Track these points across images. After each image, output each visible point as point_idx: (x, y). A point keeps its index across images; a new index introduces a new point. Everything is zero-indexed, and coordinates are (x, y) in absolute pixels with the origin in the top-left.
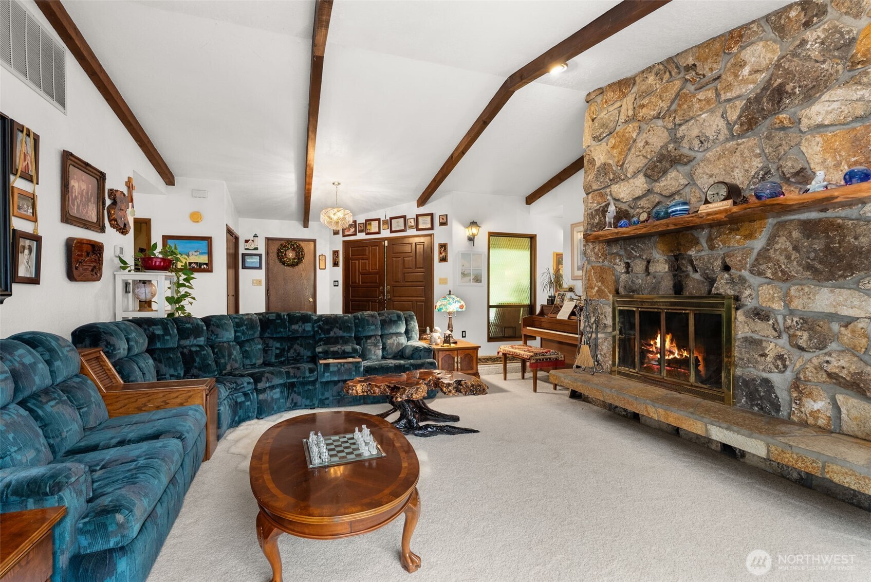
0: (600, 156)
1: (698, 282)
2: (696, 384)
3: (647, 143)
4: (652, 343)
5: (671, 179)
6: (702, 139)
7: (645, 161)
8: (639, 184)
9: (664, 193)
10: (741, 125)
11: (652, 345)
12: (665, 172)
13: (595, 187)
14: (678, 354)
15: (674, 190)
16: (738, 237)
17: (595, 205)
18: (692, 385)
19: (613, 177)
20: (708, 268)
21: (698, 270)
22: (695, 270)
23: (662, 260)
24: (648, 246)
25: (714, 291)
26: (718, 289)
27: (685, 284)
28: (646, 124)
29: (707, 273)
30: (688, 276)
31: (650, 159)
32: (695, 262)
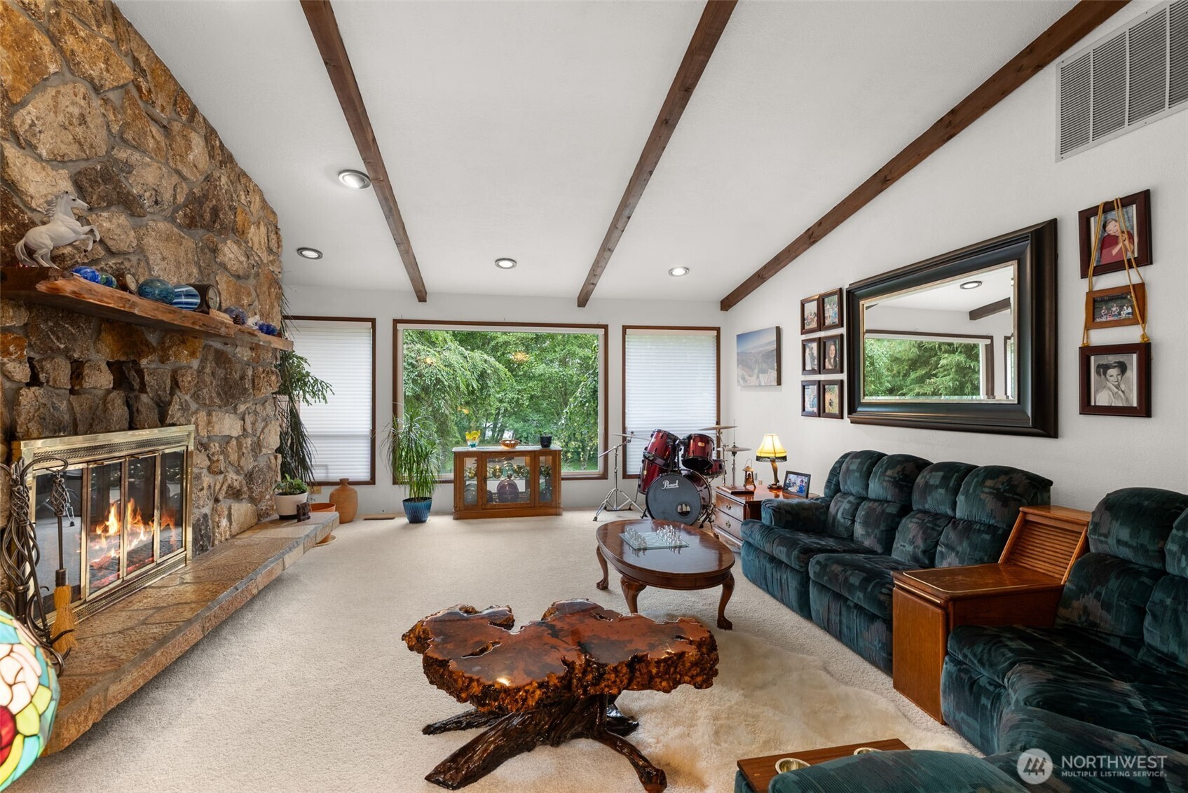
1: (150, 408)
3: (83, 119)
4: (100, 530)
5: (119, 225)
6: (158, 199)
7: (78, 151)
9: (108, 243)
10: (185, 215)
11: (101, 534)
12: (109, 205)
15: (122, 247)
16: (186, 352)
18: (157, 565)
20: (159, 387)
21: (149, 390)
22: (143, 389)
23: (104, 366)
24: (85, 334)
25: (169, 421)
26: (172, 417)
27: (138, 410)
28: (73, 74)
29: (159, 395)
30: (137, 398)
31: (87, 159)
32: (146, 378)
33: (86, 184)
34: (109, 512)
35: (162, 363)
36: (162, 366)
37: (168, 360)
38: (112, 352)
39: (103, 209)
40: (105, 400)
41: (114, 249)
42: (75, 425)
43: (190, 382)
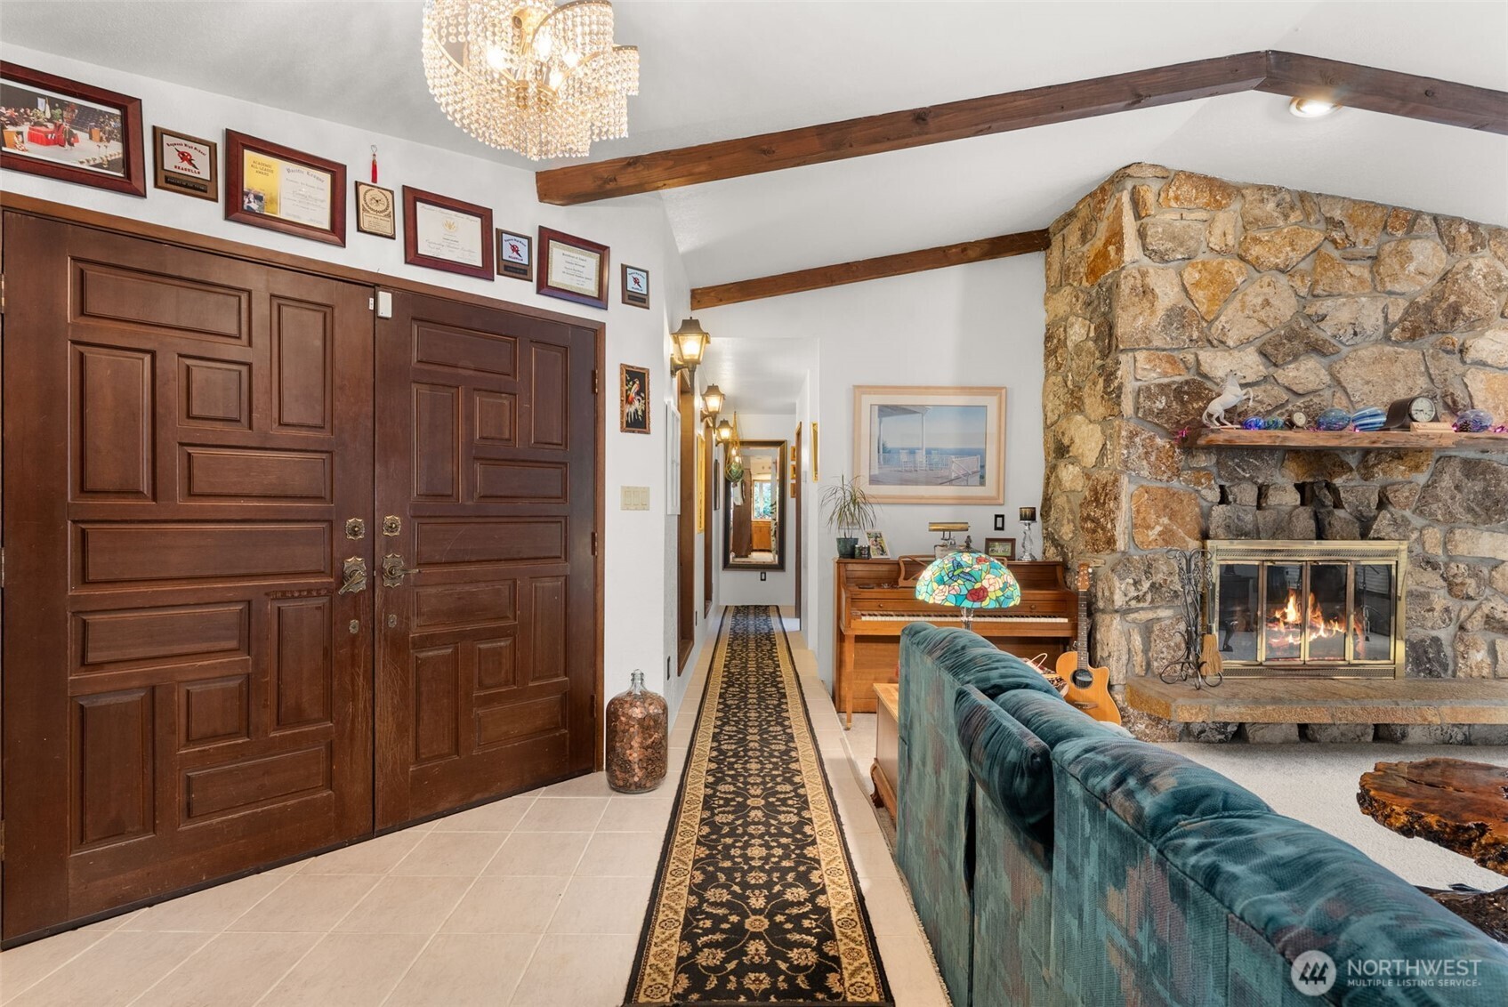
0: (1168, 290)
1: (1347, 522)
2: (1356, 662)
3: (1267, 303)
4: (1278, 615)
5: (1307, 370)
6: (1358, 330)
7: (1261, 329)
8: (1250, 363)
9: (1295, 388)
10: (1404, 330)
11: (1278, 620)
12: (1296, 357)
13: (1157, 342)
14: (1325, 630)
15: (1311, 387)
16: (1402, 468)
17: (1154, 375)
18: (1350, 665)
19: (1199, 337)
20: (1361, 503)
21: (1346, 506)
22: (1338, 504)
23: (1291, 488)
24: (1268, 464)
25: (1372, 534)
26: (1378, 531)
27: (1330, 524)
28: (1259, 272)
29: (1360, 511)
30: (1331, 513)
31: (1272, 330)
32: (1342, 495)
33: (1269, 349)
34: (1288, 601)
35: (1366, 480)
36: (1365, 483)
37: (1373, 476)
38: (1297, 475)
39: (1290, 362)
40: (1290, 514)
41: (1301, 392)
42: (1258, 533)
43: (1407, 498)
